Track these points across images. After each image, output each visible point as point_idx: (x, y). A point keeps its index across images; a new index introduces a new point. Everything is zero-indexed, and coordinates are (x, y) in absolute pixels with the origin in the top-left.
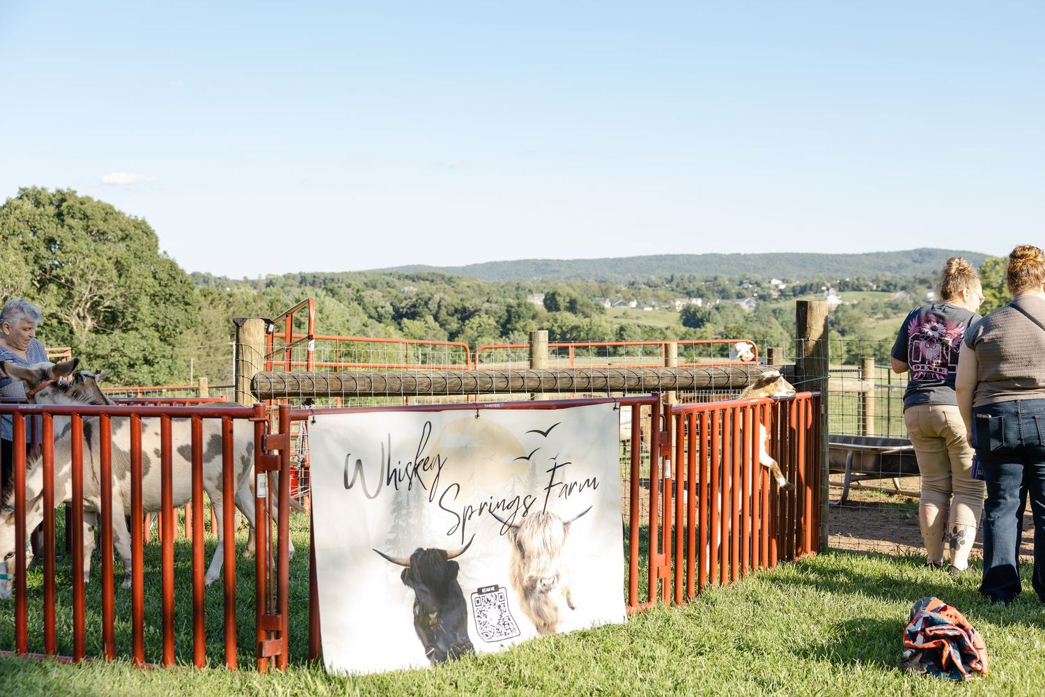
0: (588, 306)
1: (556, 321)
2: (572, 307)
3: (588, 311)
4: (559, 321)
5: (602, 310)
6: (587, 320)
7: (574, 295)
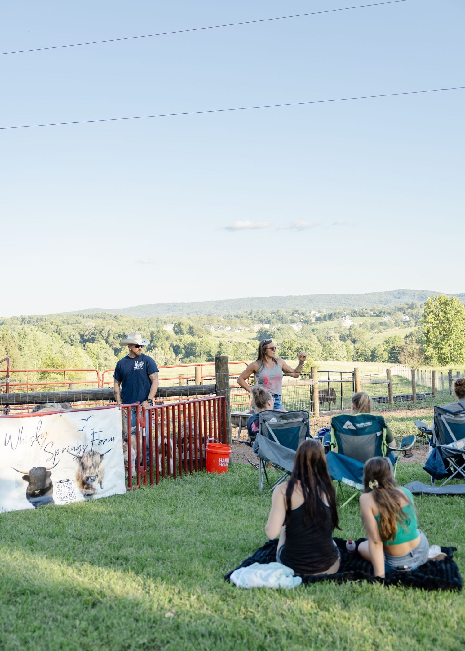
0: (201, 331)
1: (181, 340)
2: (191, 331)
3: (200, 334)
4: (183, 341)
5: (209, 333)
6: (201, 339)
7: (192, 324)
